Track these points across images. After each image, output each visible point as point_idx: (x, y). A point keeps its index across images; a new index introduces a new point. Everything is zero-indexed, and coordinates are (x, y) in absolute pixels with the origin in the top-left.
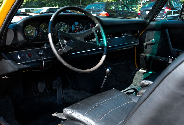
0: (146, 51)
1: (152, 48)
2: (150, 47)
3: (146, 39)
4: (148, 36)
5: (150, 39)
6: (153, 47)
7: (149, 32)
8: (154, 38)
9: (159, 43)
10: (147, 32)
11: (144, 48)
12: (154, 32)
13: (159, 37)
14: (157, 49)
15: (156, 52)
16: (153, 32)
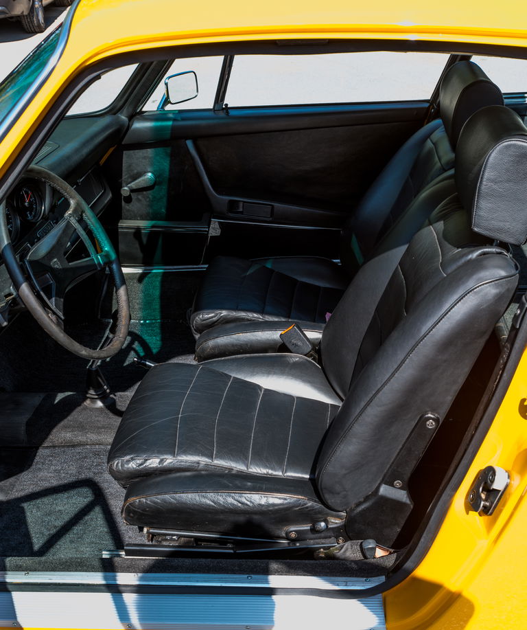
0: (128, 211)
1: (148, 200)
2: (140, 197)
3: (123, 174)
4: (130, 166)
5: (137, 173)
6: (150, 196)
7: (132, 152)
8: (149, 170)
9: (170, 180)
10: (124, 152)
11: (123, 202)
12: (148, 150)
13: (166, 165)
14: (165, 200)
15: (163, 210)
16: (144, 151)
